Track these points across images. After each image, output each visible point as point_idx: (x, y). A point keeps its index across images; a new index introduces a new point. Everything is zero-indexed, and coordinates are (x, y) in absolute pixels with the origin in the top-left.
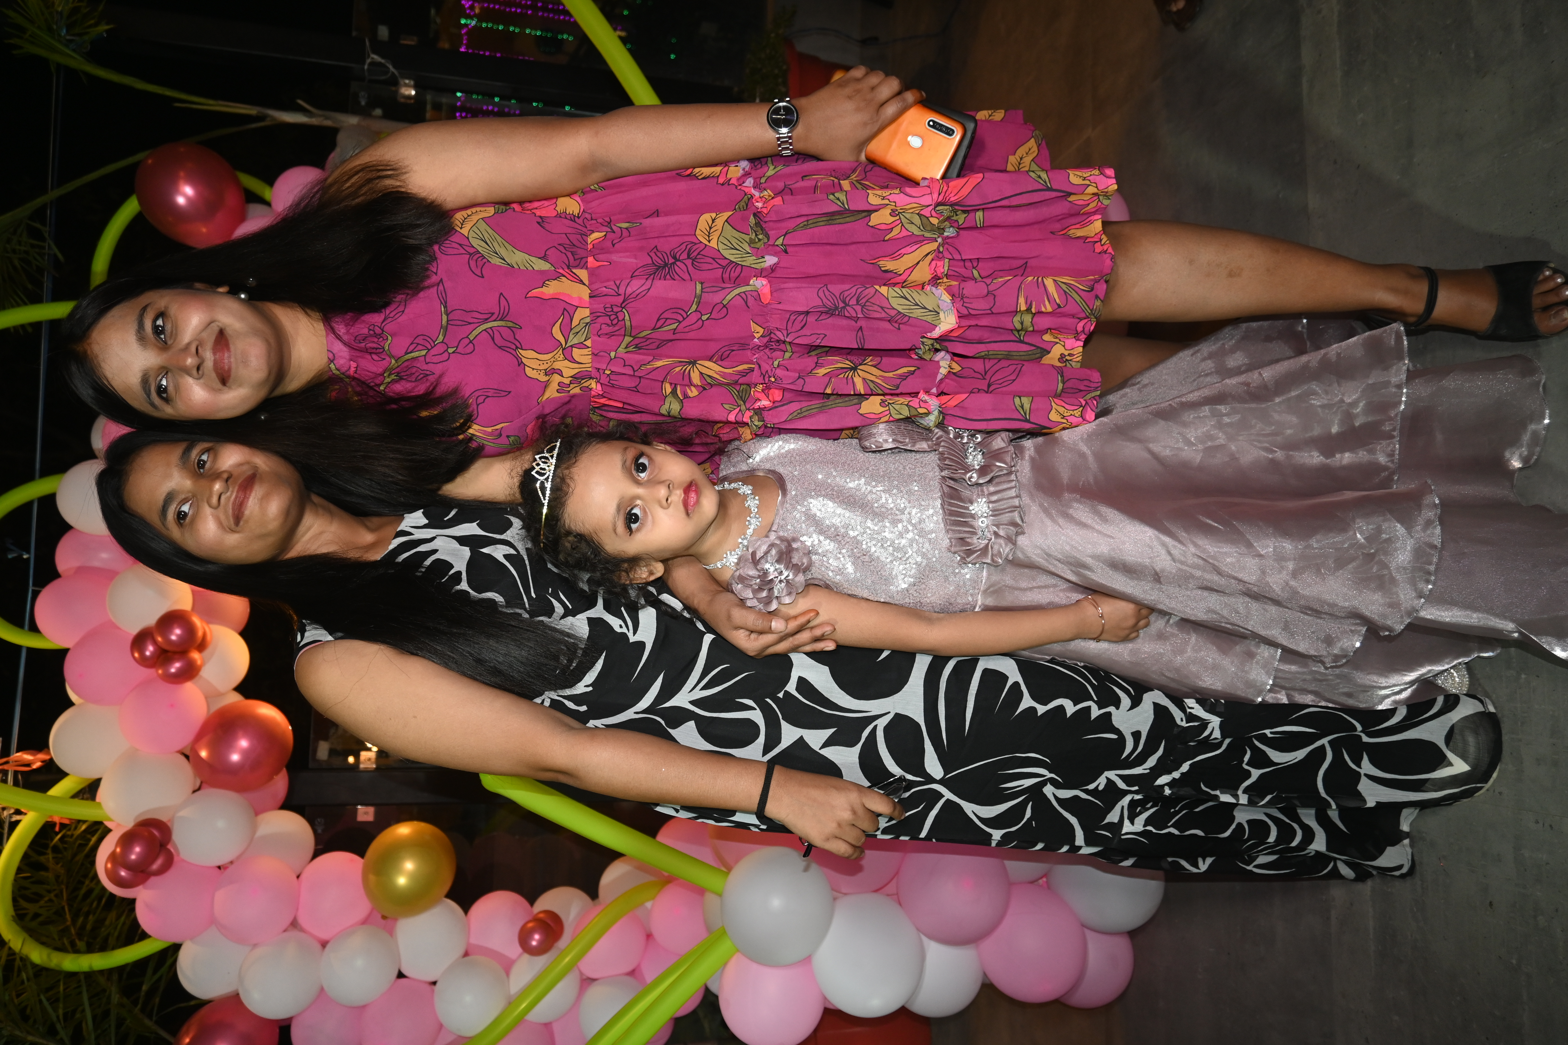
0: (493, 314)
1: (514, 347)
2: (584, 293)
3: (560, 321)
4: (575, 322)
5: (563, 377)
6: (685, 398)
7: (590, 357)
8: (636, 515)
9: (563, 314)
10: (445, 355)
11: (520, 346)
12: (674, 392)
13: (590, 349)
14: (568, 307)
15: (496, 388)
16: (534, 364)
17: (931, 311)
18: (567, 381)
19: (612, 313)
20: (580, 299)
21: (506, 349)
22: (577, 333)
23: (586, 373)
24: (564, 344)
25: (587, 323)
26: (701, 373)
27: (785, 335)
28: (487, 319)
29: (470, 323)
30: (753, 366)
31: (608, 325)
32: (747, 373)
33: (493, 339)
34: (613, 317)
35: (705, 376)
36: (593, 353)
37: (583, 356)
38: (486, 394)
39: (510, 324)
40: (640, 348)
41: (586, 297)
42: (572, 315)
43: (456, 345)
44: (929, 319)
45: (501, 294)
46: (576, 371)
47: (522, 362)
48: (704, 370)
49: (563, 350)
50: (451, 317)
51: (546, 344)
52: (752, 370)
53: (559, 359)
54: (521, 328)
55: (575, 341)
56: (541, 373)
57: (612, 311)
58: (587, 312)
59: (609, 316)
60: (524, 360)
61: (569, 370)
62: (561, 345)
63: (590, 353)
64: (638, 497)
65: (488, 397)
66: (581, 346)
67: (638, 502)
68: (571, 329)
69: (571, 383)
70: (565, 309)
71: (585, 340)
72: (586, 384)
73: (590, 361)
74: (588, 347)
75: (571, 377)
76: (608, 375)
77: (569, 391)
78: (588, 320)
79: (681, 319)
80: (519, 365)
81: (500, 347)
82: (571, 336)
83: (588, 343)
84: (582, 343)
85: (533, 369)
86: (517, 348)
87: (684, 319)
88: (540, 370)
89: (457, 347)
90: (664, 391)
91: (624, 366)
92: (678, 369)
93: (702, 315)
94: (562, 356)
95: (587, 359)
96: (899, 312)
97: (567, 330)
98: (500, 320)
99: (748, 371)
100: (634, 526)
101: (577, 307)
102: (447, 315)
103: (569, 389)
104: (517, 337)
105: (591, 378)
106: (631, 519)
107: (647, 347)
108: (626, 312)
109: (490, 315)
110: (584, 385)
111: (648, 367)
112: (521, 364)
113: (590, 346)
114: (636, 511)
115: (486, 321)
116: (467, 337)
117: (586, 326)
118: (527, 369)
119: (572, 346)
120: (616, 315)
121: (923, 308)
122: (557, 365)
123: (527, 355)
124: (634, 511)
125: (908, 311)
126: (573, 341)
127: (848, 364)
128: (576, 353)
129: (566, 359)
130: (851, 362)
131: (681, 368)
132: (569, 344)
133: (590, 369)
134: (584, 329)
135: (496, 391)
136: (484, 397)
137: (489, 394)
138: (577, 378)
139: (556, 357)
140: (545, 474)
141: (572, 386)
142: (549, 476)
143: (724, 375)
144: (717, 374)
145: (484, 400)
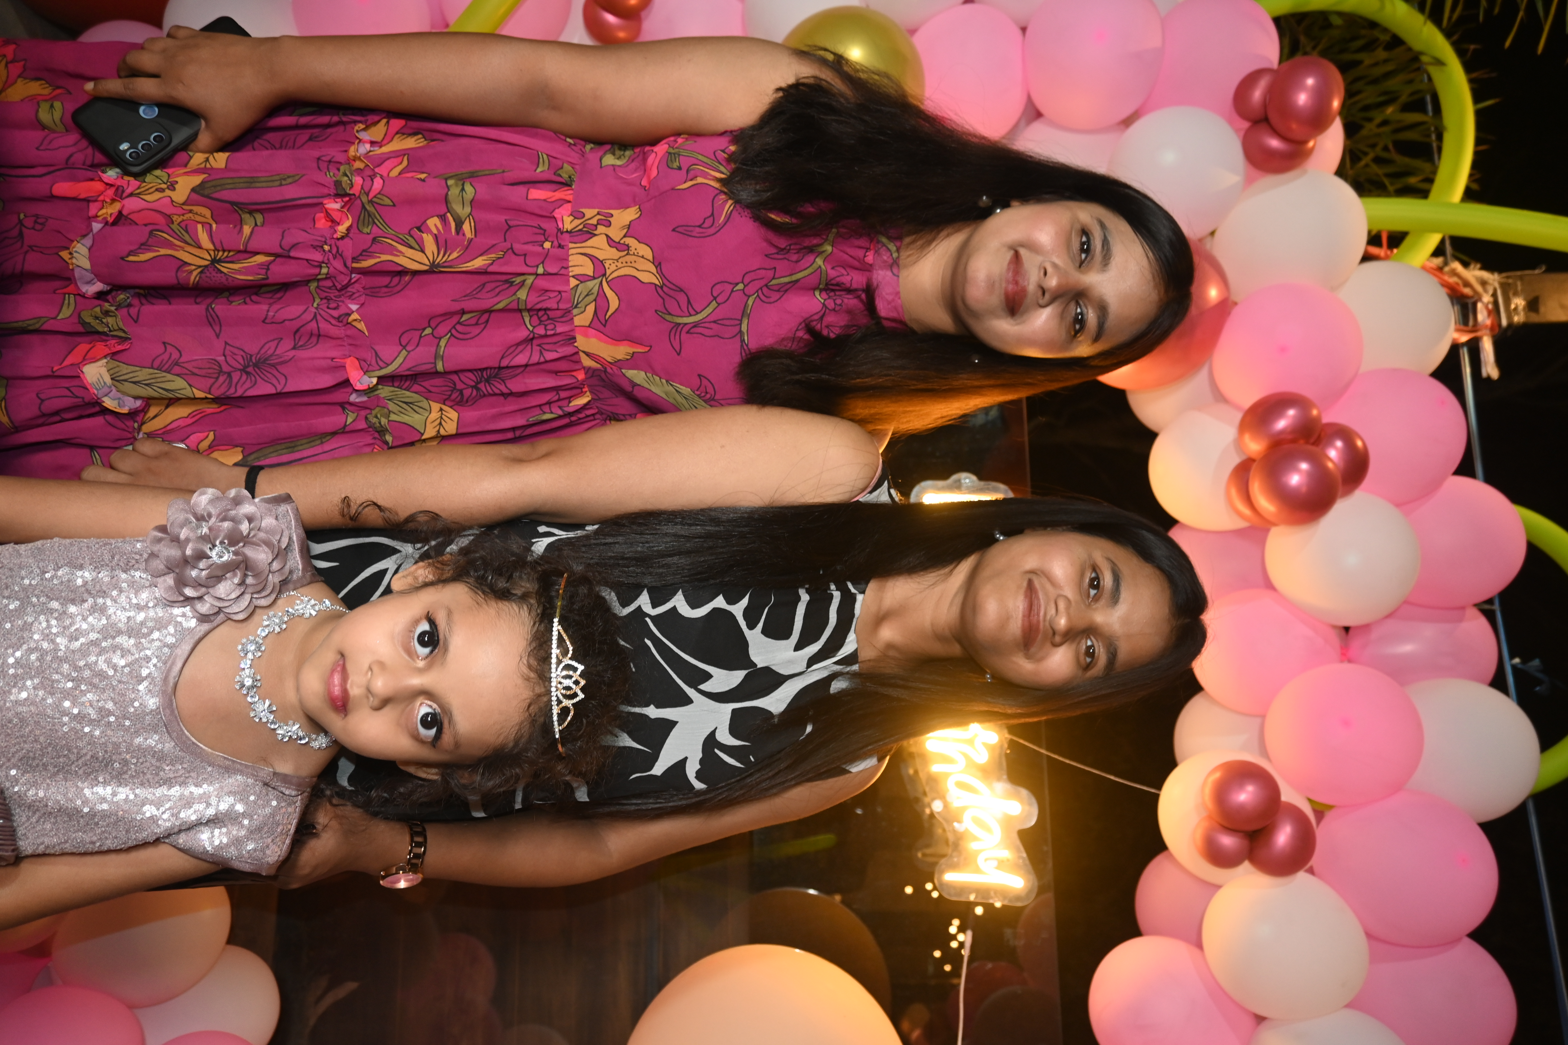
0: (688, 332)
1: (665, 289)
2: (581, 343)
3: (609, 314)
4: (591, 309)
5: (607, 236)
6: (445, 215)
7: (571, 264)
9: (606, 321)
10: (746, 280)
11: (657, 287)
12: (459, 224)
13: (571, 274)
14: (601, 328)
15: (691, 238)
16: (642, 264)
17: (125, 380)
18: (601, 229)
19: (546, 323)
20: (586, 335)
21: (674, 287)
22: (587, 295)
23: (575, 239)
24: (605, 281)
25: (576, 307)
26: (422, 251)
27: (319, 315)
28: (695, 326)
29: (715, 322)
30: (355, 265)
31: (549, 309)
32: (361, 255)
33: (689, 302)
34: (545, 317)
35: (417, 247)
36: (567, 268)
37: (579, 264)
38: (704, 230)
39: (668, 317)
40: (506, 281)
41: (579, 338)
42: (596, 318)
43: (733, 294)
44: (124, 369)
45: (678, 354)
46: (589, 244)
47: (657, 268)
48: (419, 256)
49: (604, 275)
50: (737, 329)
51: (626, 284)
52: (355, 259)
53: (611, 262)
54: (656, 311)
55: (590, 284)
56: (633, 250)
57: (546, 326)
58: (577, 321)
59: (549, 319)
60: (655, 270)
61: (598, 245)
62: (607, 282)
63: (570, 269)
64: (421, 671)
65: (699, 226)
66: (582, 278)
67: (421, 664)
68: (595, 300)
69: (596, 226)
70: (605, 326)
71: (577, 286)
72: (577, 222)
73: (571, 258)
74: (573, 277)
75: (595, 235)
76: (546, 240)
77: (598, 214)
78: (575, 311)
79: (458, 326)
80: (659, 261)
81: (681, 290)
82: (596, 290)
83: (573, 282)
84: (582, 282)
85: (643, 257)
86: (661, 287)
87: (454, 326)
88: (634, 254)
89: (732, 291)
90: (473, 224)
91: (525, 255)
92: (455, 255)
93: (432, 333)
94: (607, 266)
95: (574, 260)
97: (601, 299)
98: (680, 324)
99: (360, 258)
101: (589, 326)
102: (740, 331)
103: (599, 217)
104: (661, 300)
105: (570, 232)
107: (498, 284)
108: (528, 323)
109: (691, 331)
110: (579, 221)
111: (492, 256)
112: (658, 264)
113: (572, 279)
115: (696, 325)
116: (719, 304)
117: (578, 304)
118: (651, 258)
119: (594, 278)
120: (541, 321)
122: (613, 253)
123: (649, 272)
126: (593, 284)
127: (225, 270)
128: (588, 269)
129: (602, 262)
130: (222, 272)
131: (451, 258)
132: (598, 281)
133: (571, 245)
134: (580, 300)
135: (690, 233)
136: (705, 225)
137: (698, 229)
138: (587, 233)
139: (613, 267)
140: (563, 669)
141: (594, 221)
142: (557, 667)
143: (391, 250)
144: (400, 252)
145: (704, 222)
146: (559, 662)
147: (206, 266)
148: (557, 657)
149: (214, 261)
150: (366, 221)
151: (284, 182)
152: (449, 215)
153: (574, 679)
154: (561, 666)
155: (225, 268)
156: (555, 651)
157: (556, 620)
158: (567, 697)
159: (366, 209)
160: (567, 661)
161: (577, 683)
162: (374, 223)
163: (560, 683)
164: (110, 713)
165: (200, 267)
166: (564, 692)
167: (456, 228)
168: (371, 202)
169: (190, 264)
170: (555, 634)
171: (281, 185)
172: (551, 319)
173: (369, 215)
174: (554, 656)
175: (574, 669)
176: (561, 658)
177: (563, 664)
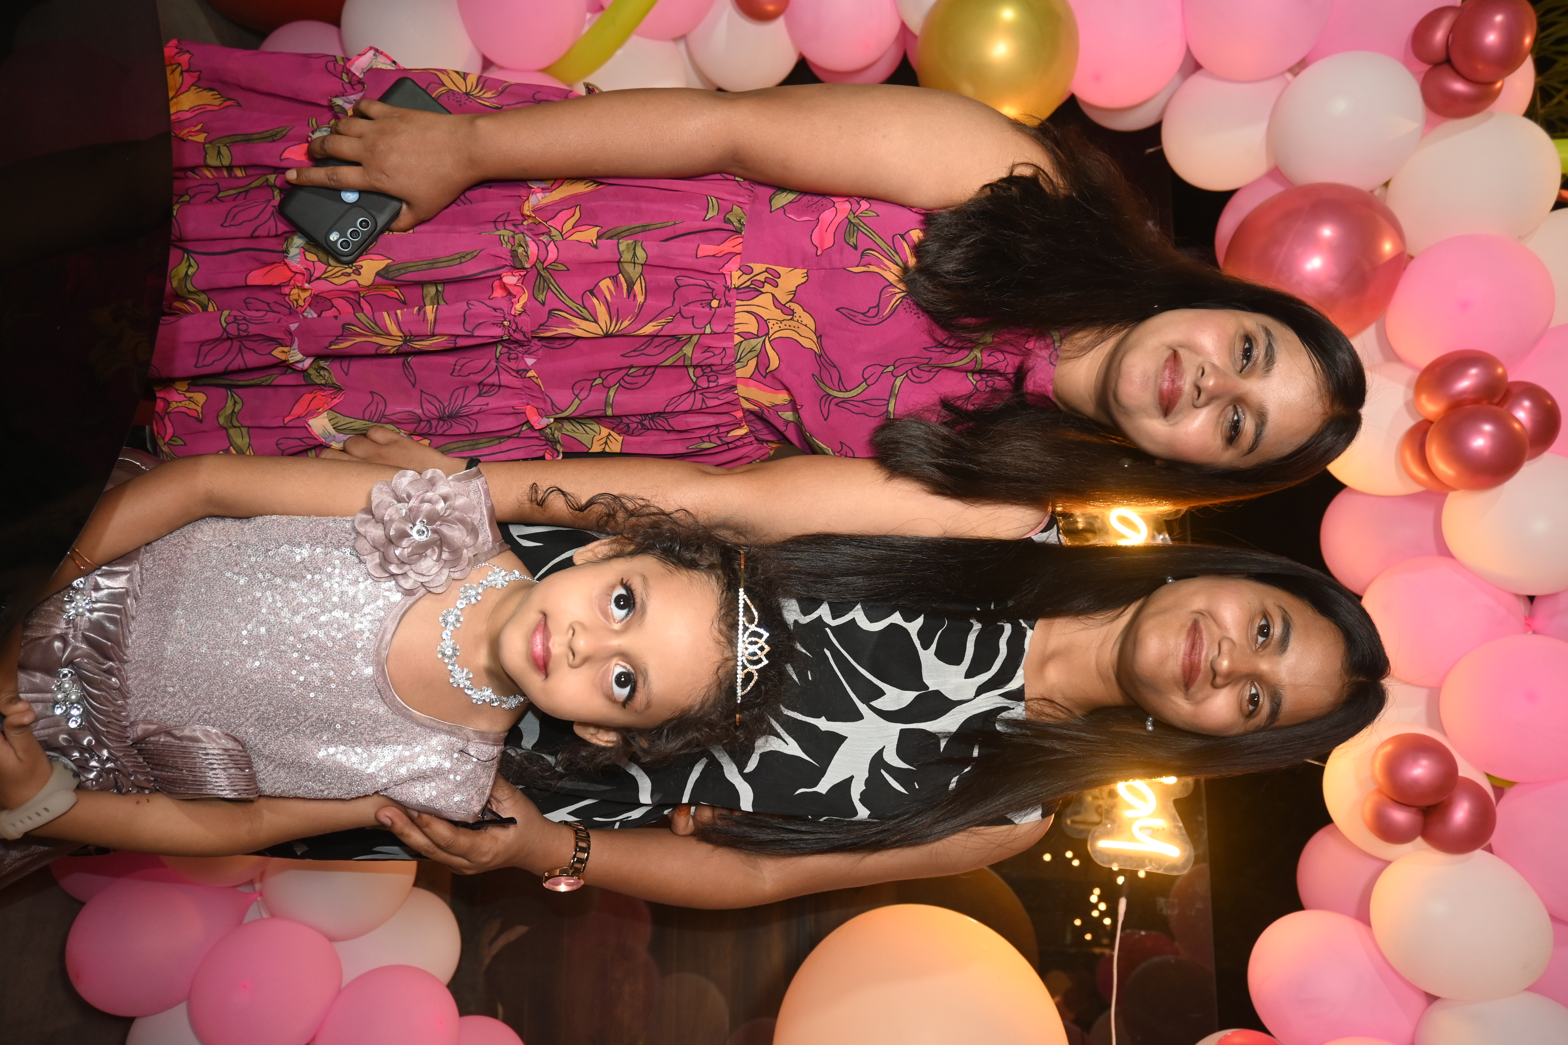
0: (836, 404)
1: (822, 359)
2: (741, 390)
3: (769, 369)
4: (753, 364)
5: (773, 295)
6: (616, 276)
7: (736, 322)
8: (621, 607)
10: (897, 363)
11: (816, 355)
12: (631, 286)
13: (736, 331)
14: (762, 380)
15: (853, 323)
16: (804, 331)
18: (768, 287)
19: (709, 374)
20: (747, 385)
21: (830, 361)
22: (750, 351)
24: (767, 338)
25: (738, 361)
26: (596, 322)
28: (843, 402)
29: (863, 401)
30: (533, 336)
31: (713, 364)
32: (538, 327)
34: (709, 372)
35: (591, 318)
36: (732, 325)
37: (745, 322)
38: (865, 318)
39: (821, 385)
40: (674, 340)
41: (739, 386)
42: (756, 370)
43: (883, 376)
44: (342, 420)
45: (825, 420)
46: (754, 301)
47: (817, 338)
48: (593, 327)
49: (768, 334)
50: (884, 409)
51: (787, 346)
52: (533, 333)
53: (775, 322)
54: (813, 376)
55: (754, 342)
57: (709, 377)
58: (739, 373)
59: (712, 372)
60: (815, 339)
61: (763, 303)
62: (770, 342)
63: (736, 326)
64: (618, 633)
65: (863, 314)
66: (747, 336)
67: (617, 627)
68: (757, 356)
69: (763, 283)
70: (765, 377)
71: (741, 342)
72: (745, 277)
73: (736, 316)
74: (738, 334)
75: (762, 293)
76: (714, 299)
77: (767, 271)
78: (738, 365)
79: (626, 378)
80: (821, 336)
82: (759, 346)
83: (737, 339)
84: (745, 340)
85: (806, 326)
86: (819, 357)
87: (622, 378)
88: (798, 321)
89: (882, 373)
90: (643, 285)
91: (693, 317)
92: (626, 323)
93: (602, 383)
94: (770, 325)
95: (740, 317)
97: (762, 357)
98: (830, 396)
100: (622, 591)
101: (750, 378)
102: (887, 411)
103: (766, 275)
104: (818, 369)
105: (737, 289)
106: (627, 601)
107: (667, 344)
108: (693, 377)
109: (840, 404)
110: (747, 277)
111: (663, 320)
112: (820, 334)
113: (736, 336)
114: (620, 613)
115: (845, 400)
116: (869, 385)
117: (740, 359)
118: (813, 328)
119: (758, 337)
120: (704, 373)
122: (778, 314)
123: (809, 342)
124: (623, 612)
126: (756, 342)
128: (752, 327)
129: (766, 321)
131: (623, 327)
132: (761, 340)
133: (738, 303)
134: (743, 355)
135: (853, 318)
136: (869, 314)
137: (861, 316)
138: (753, 290)
139: (776, 328)
141: (761, 278)
142: (744, 633)
143: (567, 323)
144: (575, 324)
145: (869, 311)
150: (541, 287)
151: (463, 260)
152: (620, 275)
159: (541, 275)
162: (549, 288)
164: (330, 680)
167: (628, 289)
168: (545, 268)
171: (461, 263)
172: (714, 372)
173: (545, 281)
174: (741, 623)
175: (760, 636)
176: (747, 625)
177: (750, 631)
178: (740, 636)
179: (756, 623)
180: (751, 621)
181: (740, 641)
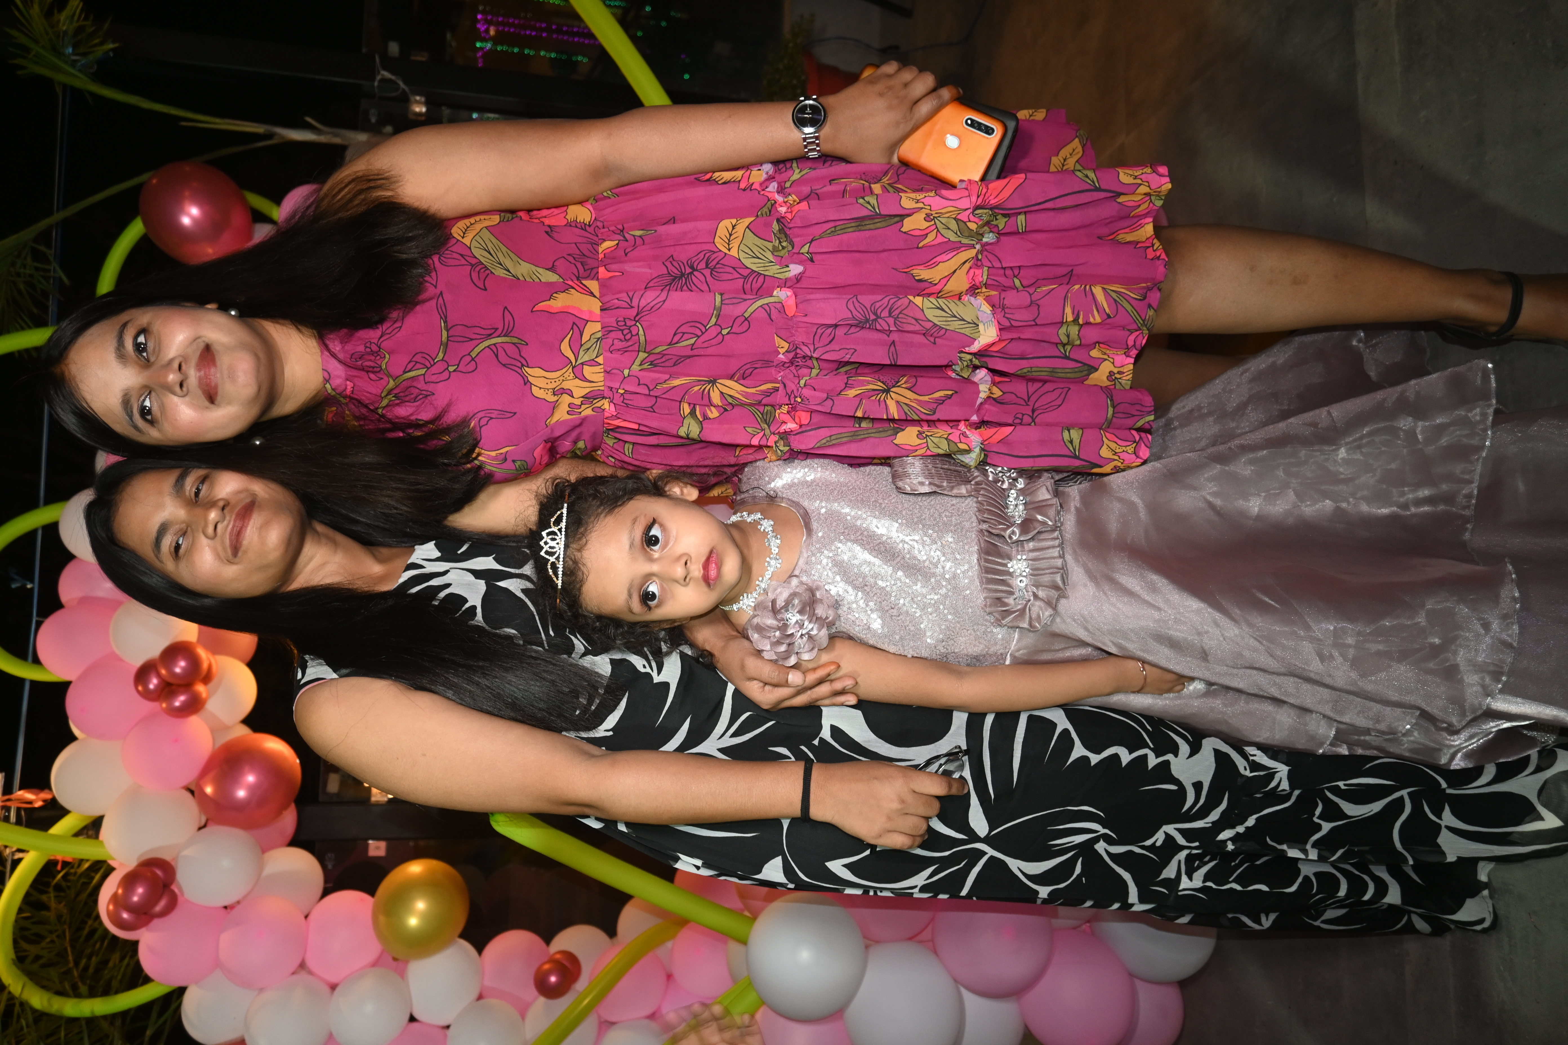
0: (497, 329)
1: (519, 365)
2: (595, 306)
3: (569, 336)
4: (585, 337)
5: (573, 397)
7: (602, 374)
9: (572, 328)
10: (446, 374)
11: (526, 365)
12: (693, 413)
13: (602, 366)
14: (577, 321)
15: (500, 408)
16: (541, 383)
17: (969, 323)
18: (578, 402)
19: (625, 327)
20: (591, 312)
21: (511, 367)
22: (588, 349)
23: (599, 393)
24: (573, 361)
25: (599, 339)
26: (722, 393)
27: (812, 350)
28: (491, 334)
29: (472, 340)
30: (778, 385)
31: (621, 340)
32: (771, 393)
33: (497, 356)
34: (625, 332)
35: (726, 396)
36: (605, 371)
37: (595, 375)
38: (489, 415)
39: (515, 340)
40: (655, 366)
41: (597, 310)
42: (581, 330)
43: (457, 363)
44: (967, 332)
45: (506, 307)
46: (588, 390)
47: (528, 381)
48: (725, 390)
49: (573, 367)
50: (451, 333)
51: (555, 364)
52: (776, 390)
53: (568, 378)
54: (527, 344)
55: (586, 358)
56: (549, 392)
57: (625, 325)
58: (598, 326)
59: (622, 331)
60: (530, 378)
61: (580, 389)
62: (571, 362)
63: (602, 370)
65: (491, 418)
66: (593, 363)
67: (655, 581)
68: (582, 345)
69: (582, 404)
70: (574, 323)
71: (596, 357)
73: (602, 379)
74: (600, 364)
75: (582, 397)
76: (622, 394)
77: (580, 413)
78: (599, 335)
79: (699, 333)
80: (525, 384)
81: (504, 365)
82: (582, 353)
83: (600, 360)
84: (593, 360)
85: (540, 388)
86: (523, 365)
87: (703, 333)
88: (548, 390)
89: (458, 365)
90: (682, 412)
91: (639, 385)
92: (696, 388)
93: (722, 329)
94: (572, 375)
95: (600, 377)
96: (935, 324)
97: (576, 346)
98: (504, 336)
99: (772, 391)
101: (588, 321)
102: (448, 331)
103: (580, 410)
104: (522, 354)
105: (604, 398)
107: (663, 365)
108: (640, 326)
109: (493, 331)
110: (597, 405)
111: (665, 386)
112: (527, 382)
113: (602, 363)
115: (489, 336)
116: (469, 354)
117: (597, 341)
118: (533, 388)
119: (582, 364)
120: (629, 329)
121: (960, 320)
122: (566, 385)
123: (534, 373)
125: (944, 323)
126: (584, 357)
127: (880, 384)
128: (587, 371)
129: (576, 377)
130: (882, 382)
131: (700, 387)
132: (579, 362)
133: (602, 388)
134: (595, 345)
135: (500, 413)
136: (487, 419)
137: (493, 416)
138: (589, 398)
139: (566, 375)
140: (555, 553)
141: (583, 407)
142: (559, 554)
143: (747, 395)
144: (739, 393)
145: (488, 422)
146: (558, 558)
147: (894, 387)
148: (559, 561)
149: (887, 391)
150: (768, 416)
152: (700, 419)
153: (548, 546)
154: (556, 555)
155: (880, 386)
156: (560, 566)
157: (560, 587)
158: (553, 533)
159: (767, 425)
160: (552, 559)
161: (546, 543)
163: (558, 544)
165: (898, 386)
166: (556, 537)
167: (695, 409)
169: (906, 388)
170: (560, 579)
172: (620, 330)
173: (765, 420)
174: (561, 563)
175: (547, 553)
176: (557, 562)
177: (555, 557)
178: (562, 553)
179: (550, 562)
180: (553, 564)
181: (562, 549)
